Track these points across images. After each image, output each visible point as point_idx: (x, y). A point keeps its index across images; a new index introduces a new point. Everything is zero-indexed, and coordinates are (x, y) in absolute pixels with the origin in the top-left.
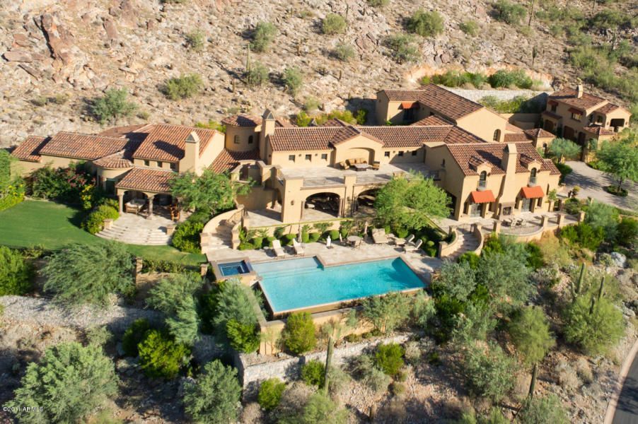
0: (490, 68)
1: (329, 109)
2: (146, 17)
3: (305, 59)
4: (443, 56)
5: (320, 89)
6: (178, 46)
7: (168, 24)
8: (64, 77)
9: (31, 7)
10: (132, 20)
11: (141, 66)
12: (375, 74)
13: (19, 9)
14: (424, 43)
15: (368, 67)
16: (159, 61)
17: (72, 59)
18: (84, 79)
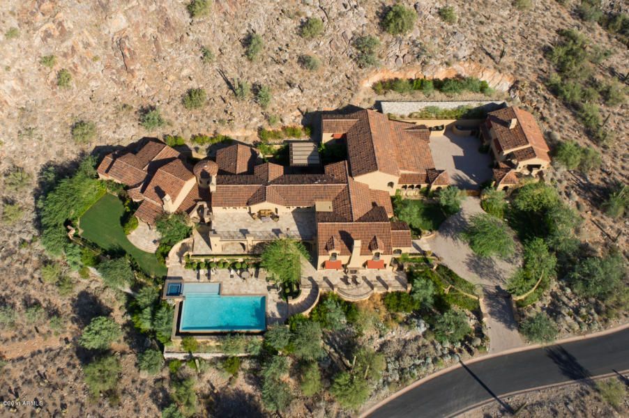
0: (450, 68)
1: (288, 122)
2: (180, 32)
3: (282, 68)
4: (406, 57)
5: (286, 100)
6: (198, 58)
7: (194, 36)
8: (133, 87)
9: (115, 31)
10: (171, 35)
11: (174, 78)
12: (336, 81)
13: (109, 32)
14: (391, 42)
15: (333, 73)
16: (185, 72)
17: (137, 73)
18: (143, 88)
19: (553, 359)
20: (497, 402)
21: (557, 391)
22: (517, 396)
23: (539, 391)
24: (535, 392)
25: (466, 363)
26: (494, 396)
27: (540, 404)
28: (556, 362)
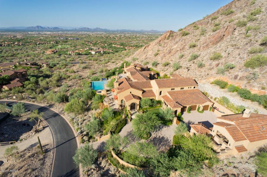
19: (70, 172)
20: (53, 147)
21: (47, 173)
22: (52, 155)
23: (51, 164)
24: (51, 162)
25: (77, 138)
26: (56, 147)
27: (43, 164)
28: (67, 174)
